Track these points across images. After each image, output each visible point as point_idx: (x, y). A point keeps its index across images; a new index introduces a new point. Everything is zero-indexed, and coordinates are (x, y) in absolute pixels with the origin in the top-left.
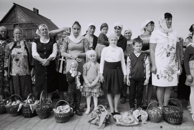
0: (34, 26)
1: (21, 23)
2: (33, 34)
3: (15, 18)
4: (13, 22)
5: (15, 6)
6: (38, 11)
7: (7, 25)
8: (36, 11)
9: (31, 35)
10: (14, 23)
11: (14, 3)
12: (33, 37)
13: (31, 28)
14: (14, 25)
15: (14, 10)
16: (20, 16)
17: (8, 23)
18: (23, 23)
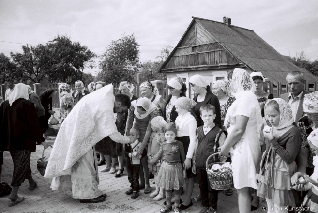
0: (217, 47)
1: (201, 44)
2: (216, 60)
3: (194, 39)
4: (191, 44)
5: (194, 21)
6: (229, 20)
7: (184, 48)
8: (227, 21)
9: (213, 60)
10: (193, 46)
11: (192, 18)
12: (216, 63)
13: (213, 50)
14: (193, 47)
15: (193, 27)
16: (201, 34)
17: (185, 46)
18: (204, 43)
